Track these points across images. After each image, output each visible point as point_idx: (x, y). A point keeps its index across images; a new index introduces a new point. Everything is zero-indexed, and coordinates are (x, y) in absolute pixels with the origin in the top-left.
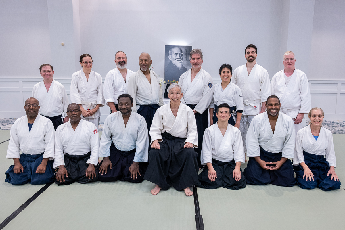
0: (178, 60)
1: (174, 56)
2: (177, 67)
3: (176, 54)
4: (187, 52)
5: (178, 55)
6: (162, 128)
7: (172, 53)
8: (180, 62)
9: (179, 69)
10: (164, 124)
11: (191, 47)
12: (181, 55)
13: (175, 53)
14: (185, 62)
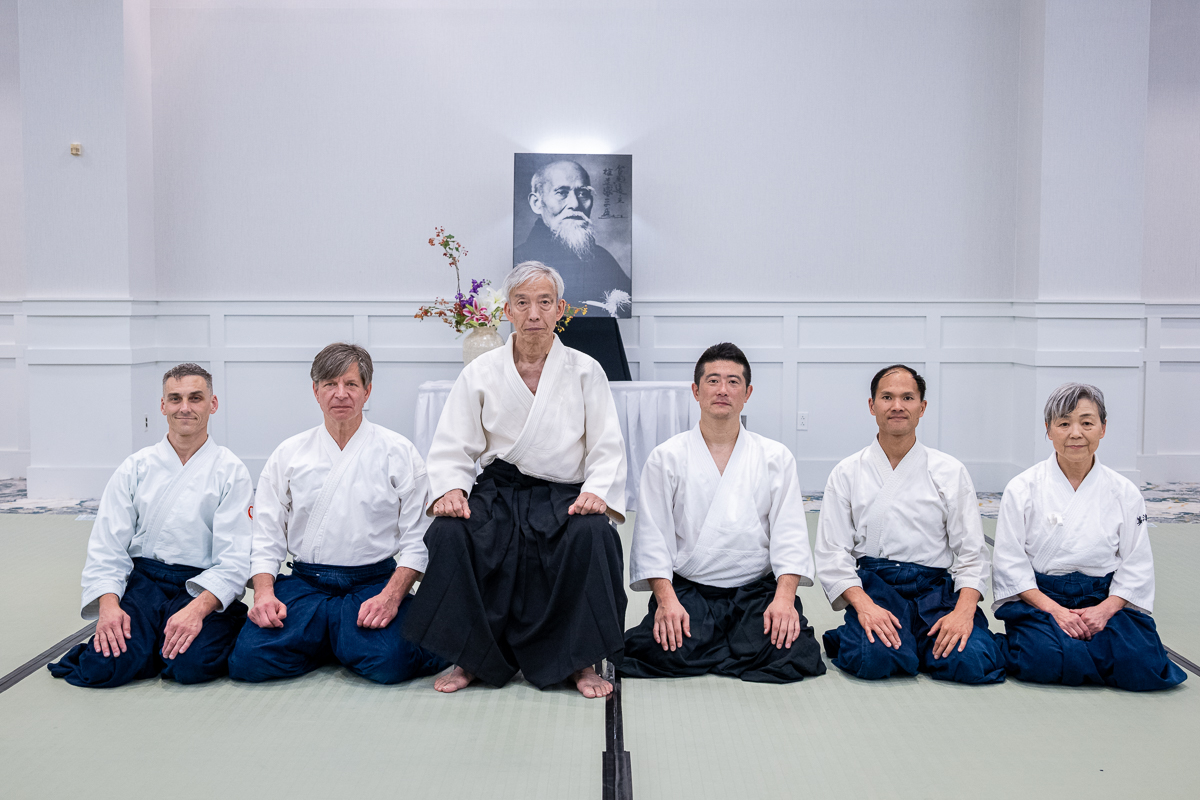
0: (571, 213)
1: (553, 200)
2: (566, 244)
3: (564, 191)
4: (611, 181)
5: (571, 193)
6: (482, 448)
7: (546, 187)
8: (580, 222)
9: (576, 255)
10: (489, 427)
11: (627, 159)
12: (583, 194)
13: (556, 187)
14: (603, 225)
